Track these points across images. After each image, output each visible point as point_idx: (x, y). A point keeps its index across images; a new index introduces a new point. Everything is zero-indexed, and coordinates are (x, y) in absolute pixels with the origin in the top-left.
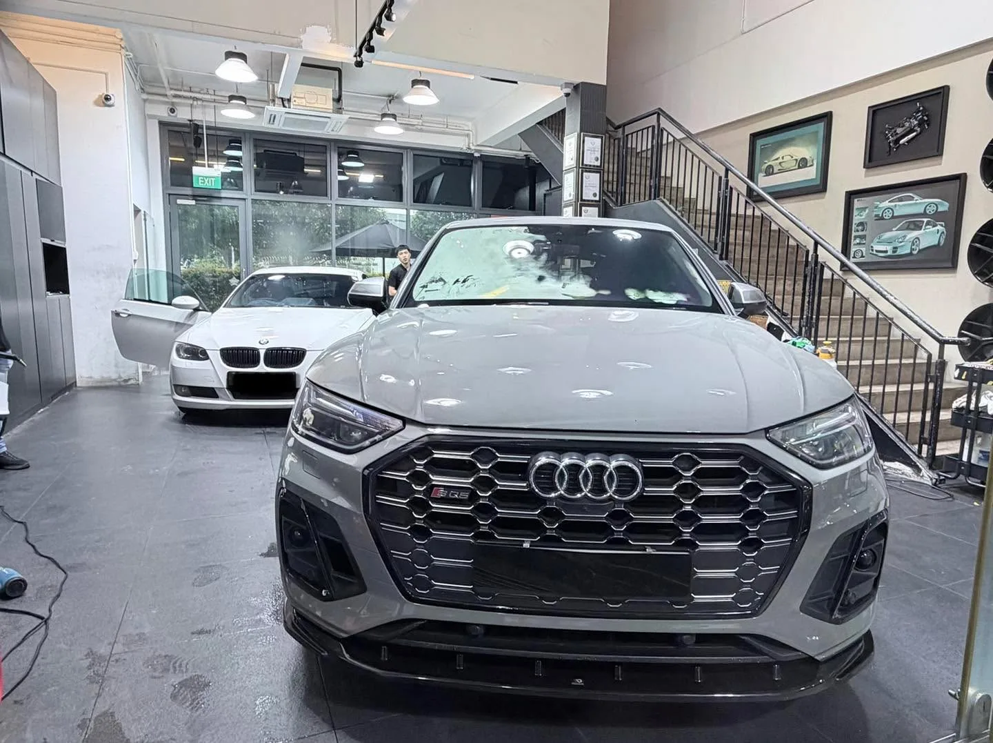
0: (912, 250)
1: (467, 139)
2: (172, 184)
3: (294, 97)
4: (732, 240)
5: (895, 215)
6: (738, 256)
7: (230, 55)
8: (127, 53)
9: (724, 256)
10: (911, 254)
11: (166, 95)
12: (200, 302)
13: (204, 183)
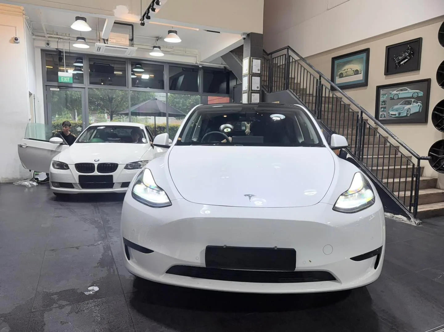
0: (407, 114)
1: (195, 58)
2: (48, 81)
3: (110, 38)
4: (323, 109)
5: (399, 97)
6: (326, 117)
7: (78, 18)
8: (26, 17)
9: (319, 117)
10: (407, 116)
11: (45, 37)
12: (63, 140)
13: (64, 80)
